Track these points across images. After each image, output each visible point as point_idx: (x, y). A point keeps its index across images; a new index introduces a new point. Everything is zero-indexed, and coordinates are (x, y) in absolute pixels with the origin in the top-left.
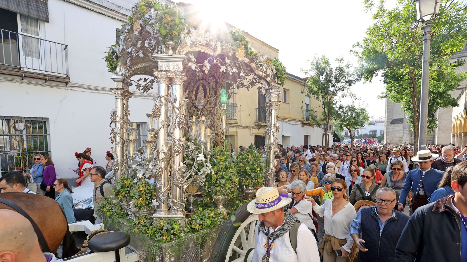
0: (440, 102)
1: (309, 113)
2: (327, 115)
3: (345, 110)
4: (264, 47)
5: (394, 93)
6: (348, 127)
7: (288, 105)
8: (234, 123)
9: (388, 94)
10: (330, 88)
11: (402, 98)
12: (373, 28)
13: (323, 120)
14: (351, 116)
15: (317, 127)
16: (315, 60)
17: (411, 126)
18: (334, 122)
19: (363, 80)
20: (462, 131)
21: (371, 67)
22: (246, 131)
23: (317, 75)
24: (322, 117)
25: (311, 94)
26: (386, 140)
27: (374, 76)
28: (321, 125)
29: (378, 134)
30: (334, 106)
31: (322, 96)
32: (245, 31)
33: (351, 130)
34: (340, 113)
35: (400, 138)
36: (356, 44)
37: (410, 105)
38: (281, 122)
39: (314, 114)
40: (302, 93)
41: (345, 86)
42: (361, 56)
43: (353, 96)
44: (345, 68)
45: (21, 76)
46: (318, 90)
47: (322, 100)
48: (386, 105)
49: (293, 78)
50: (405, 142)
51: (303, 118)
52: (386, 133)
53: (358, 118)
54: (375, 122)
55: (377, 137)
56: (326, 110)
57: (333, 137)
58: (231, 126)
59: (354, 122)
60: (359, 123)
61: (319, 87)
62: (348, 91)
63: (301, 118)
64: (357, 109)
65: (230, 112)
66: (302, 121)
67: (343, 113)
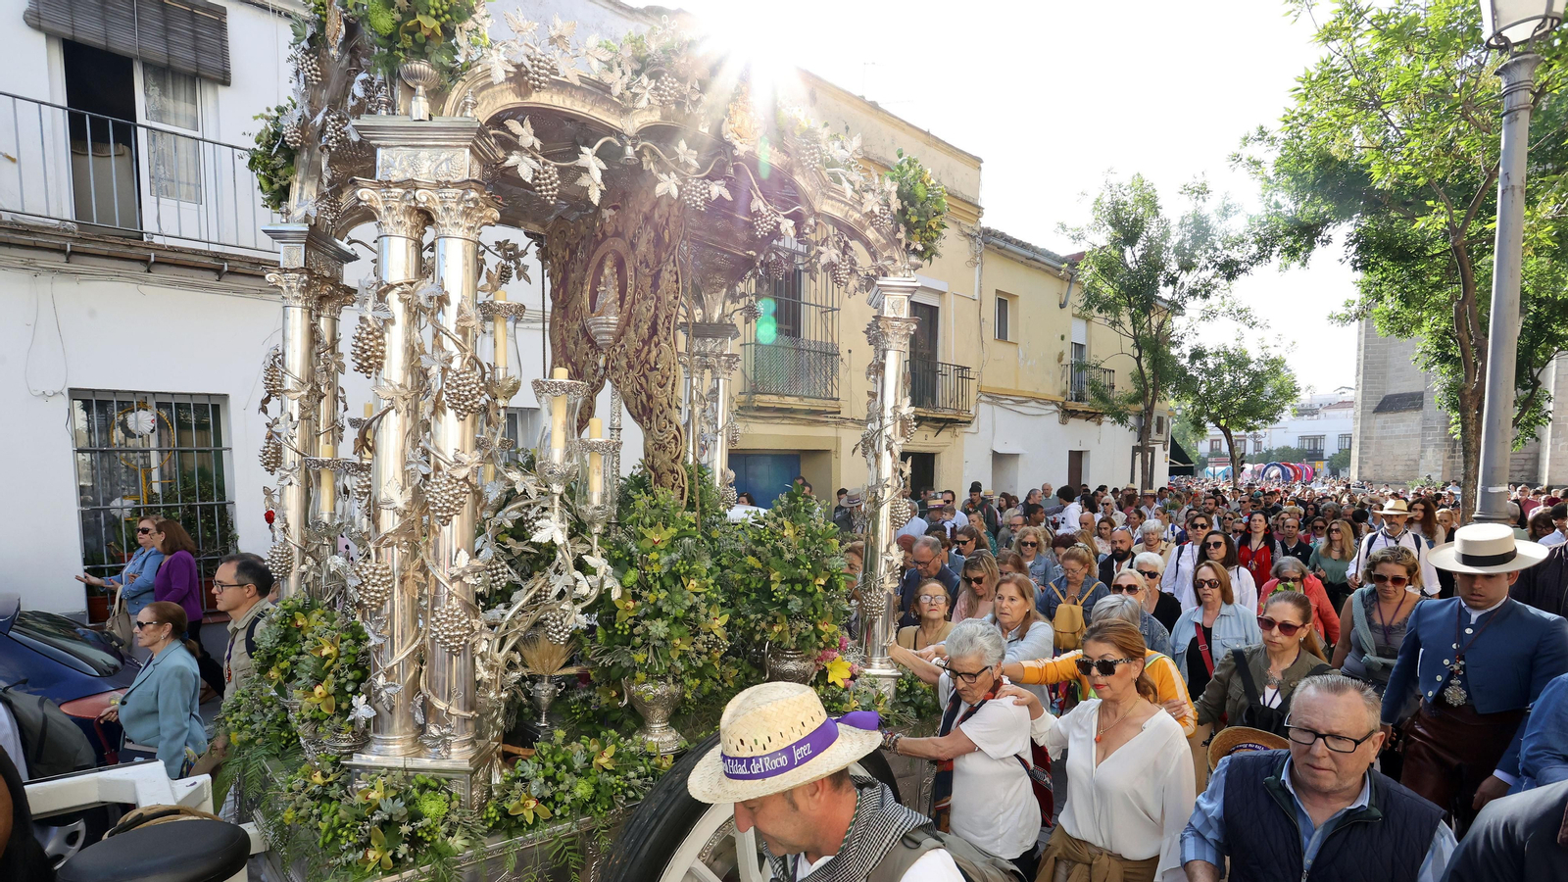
0: (1562, 332)
1: (1085, 375)
2: (1150, 382)
3: (1211, 366)
4: (932, 151)
5: (1391, 303)
6: (1223, 423)
7: (1013, 347)
8: (829, 410)
9: (1369, 307)
10: (1161, 288)
11: (1420, 320)
12: (1320, 76)
13: (1134, 400)
14: (1234, 384)
15: (1113, 423)
16: (1107, 192)
17: (1453, 420)
18: (1173, 406)
19: (1276, 260)
21: (1308, 213)
23: (1115, 243)
24: (1132, 390)
25: (1095, 310)
26: (1360, 468)
27: (1318, 246)
28: (1127, 415)
29: (1330, 449)
30: (1174, 352)
31: (1132, 315)
32: (869, 98)
33: (1233, 433)
34: (1195, 374)
35: (1411, 463)
36: (1254, 133)
37: (1449, 346)
38: (990, 407)
39: (1104, 380)
40: (1062, 306)
41: (1213, 281)
42: (1271, 174)
43: (1241, 314)
44: (1214, 220)
45: (145, 261)
46: (1119, 295)
47: (1130, 330)
48: (1359, 345)
49: (1031, 255)
50: (1429, 477)
51: (1063, 393)
52: (1361, 443)
53: (1258, 394)
54: (1317, 406)
55: (1326, 457)
56: (1144, 364)
57: (1169, 459)
58: (818, 422)
59: (1246, 404)
60: (1262, 408)
61: (1122, 286)
62: (1223, 297)
63: (1056, 394)
64: (1257, 361)
65: (815, 372)
66: (1060, 404)
67: (1204, 375)
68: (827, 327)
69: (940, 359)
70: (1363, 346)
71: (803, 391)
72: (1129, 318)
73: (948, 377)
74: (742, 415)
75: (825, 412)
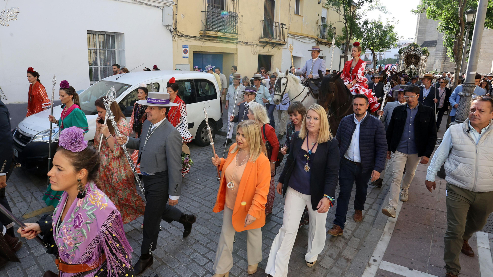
1: (326, 29)
2: (349, 32)
3: (369, 28)
5: (433, 7)
6: (372, 48)
7: (301, 17)
8: (234, 38)
9: (424, 8)
11: (442, 13)
13: (343, 39)
14: (377, 34)
15: (335, 47)
17: (448, 50)
22: (249, 48)
24: (342, 35)
25: (331, 5)
28: (340, 44)
30: (357, 22)
31: (344, 7)
33: (375, 53)
34: (363, 30)
35: (431, 65)
37: (449, 24)
38: (292, 39)
39: (333, 31)
40: (319, 3)
43: (382, 9)
47: (343, 13)
48: (417, 23)
50: (436, 70)
51: (318, 35)
53: (385, 38)
54: (402, 45)
56: (347, 25)
58: (230, 42)
59: (380, 42)
60: (386, 43)
62: (376, 2)
63: (315, 36)
64: (385, 27)
65: (229, 23)
66: (317, 39)
67: (367, 31)
68: (234, 7)
69: (275, 20)
70: (419, 23)
71: (225, 30)
72: (343, 8)
73: (277, 27)
74: (202, 39)
75: (233, 39)
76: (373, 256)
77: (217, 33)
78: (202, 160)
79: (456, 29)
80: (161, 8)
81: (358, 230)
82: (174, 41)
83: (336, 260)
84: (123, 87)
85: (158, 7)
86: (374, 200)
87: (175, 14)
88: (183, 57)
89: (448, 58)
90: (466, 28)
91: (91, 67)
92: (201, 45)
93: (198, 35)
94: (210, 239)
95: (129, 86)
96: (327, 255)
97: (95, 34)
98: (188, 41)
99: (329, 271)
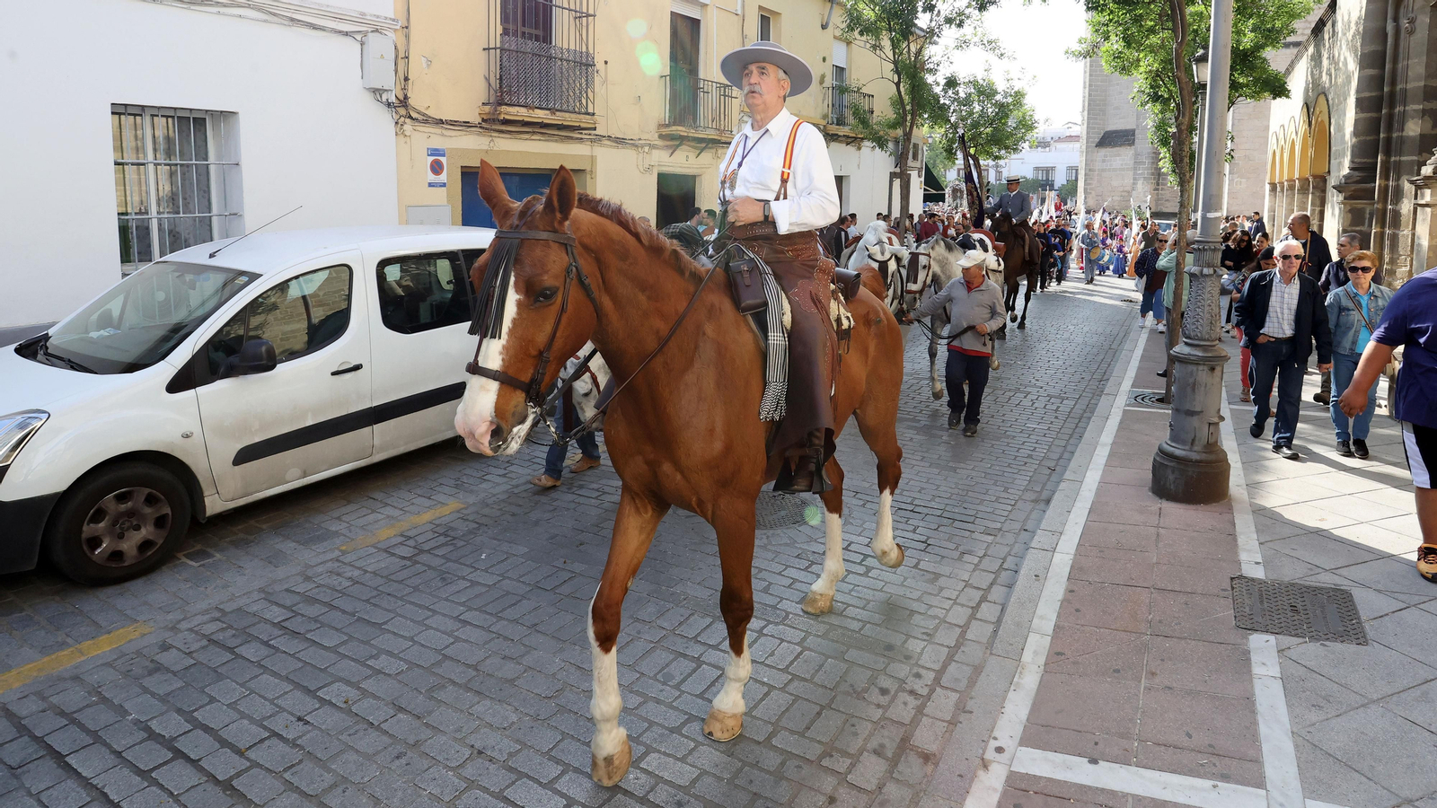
0: (1241, 81)
1: (846, 96)
2: (908, 108)
3: (962, 95)
5: (1116, 44)
6: (972, 151)
8: (583, 125)
9: (1096, 46)
10: (920, 15)
11: (1138, 60)
13: (893, 126)
14: (983, 113)
15: (873, 148)
17: (1162, 155)
18: (928, 134)
20: (1297, 176)
22: (628, 155)
25: (856, 32)
26: (1085, 198)
28: (887, 141)
29: (1060, 179)
30: (930, 79)
31: (892, 40)
33: (981, 162)
34: (947, 102)
35: (1126, 194)
37: (1159, 87)
39: (865, 104)
40: (824, 27)
41: (967, 11)
43: (991, 45)
46: (879, 18)
47: (890, 55)
48: (1085, 83)
50: (1139, 207)
51: (825, 117)
52: (1085, 175)
53: (1004, 124)
54: (1049, 140)
55: (1056, 188)
56: (902, 89)
57: (923, 186)
58: (571, 138)
59: (993, 135)
60: (1007, 138)
61: (884, 9)
62: (975, 28)
63: (819, 117)
64: (1003, 93)
65: (568, 83)
66: (822, 127)
67: (956, 104)
68: (581, 35)
69: (702, 75)
70: (1087, 84)
71: (555, 104)
72: (889, 43)
73: (710, 95)
74: (486, 129)
75: (579, 128)
76: (995, 739)
77: (531, 111)
78: (494, 495)
79: (1174, 100)
80: (359, 37)
81: (952, 668)
82: (401, 138)
83: (894, 763)
84: (233, 279)
85: (347, 34)
86: (993, 576)
87: (401, 54)
88: (431, 185)
89: (1164, 174)
90: (1197, 97)
91: (128, 220)
92: (486, 148)
93: (477, 120)
94: (518, 741)
95: (254, 277)
96: (868, 751)
97: (141, 115)
98: (443, 135)
99: (874, 796)
